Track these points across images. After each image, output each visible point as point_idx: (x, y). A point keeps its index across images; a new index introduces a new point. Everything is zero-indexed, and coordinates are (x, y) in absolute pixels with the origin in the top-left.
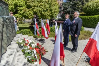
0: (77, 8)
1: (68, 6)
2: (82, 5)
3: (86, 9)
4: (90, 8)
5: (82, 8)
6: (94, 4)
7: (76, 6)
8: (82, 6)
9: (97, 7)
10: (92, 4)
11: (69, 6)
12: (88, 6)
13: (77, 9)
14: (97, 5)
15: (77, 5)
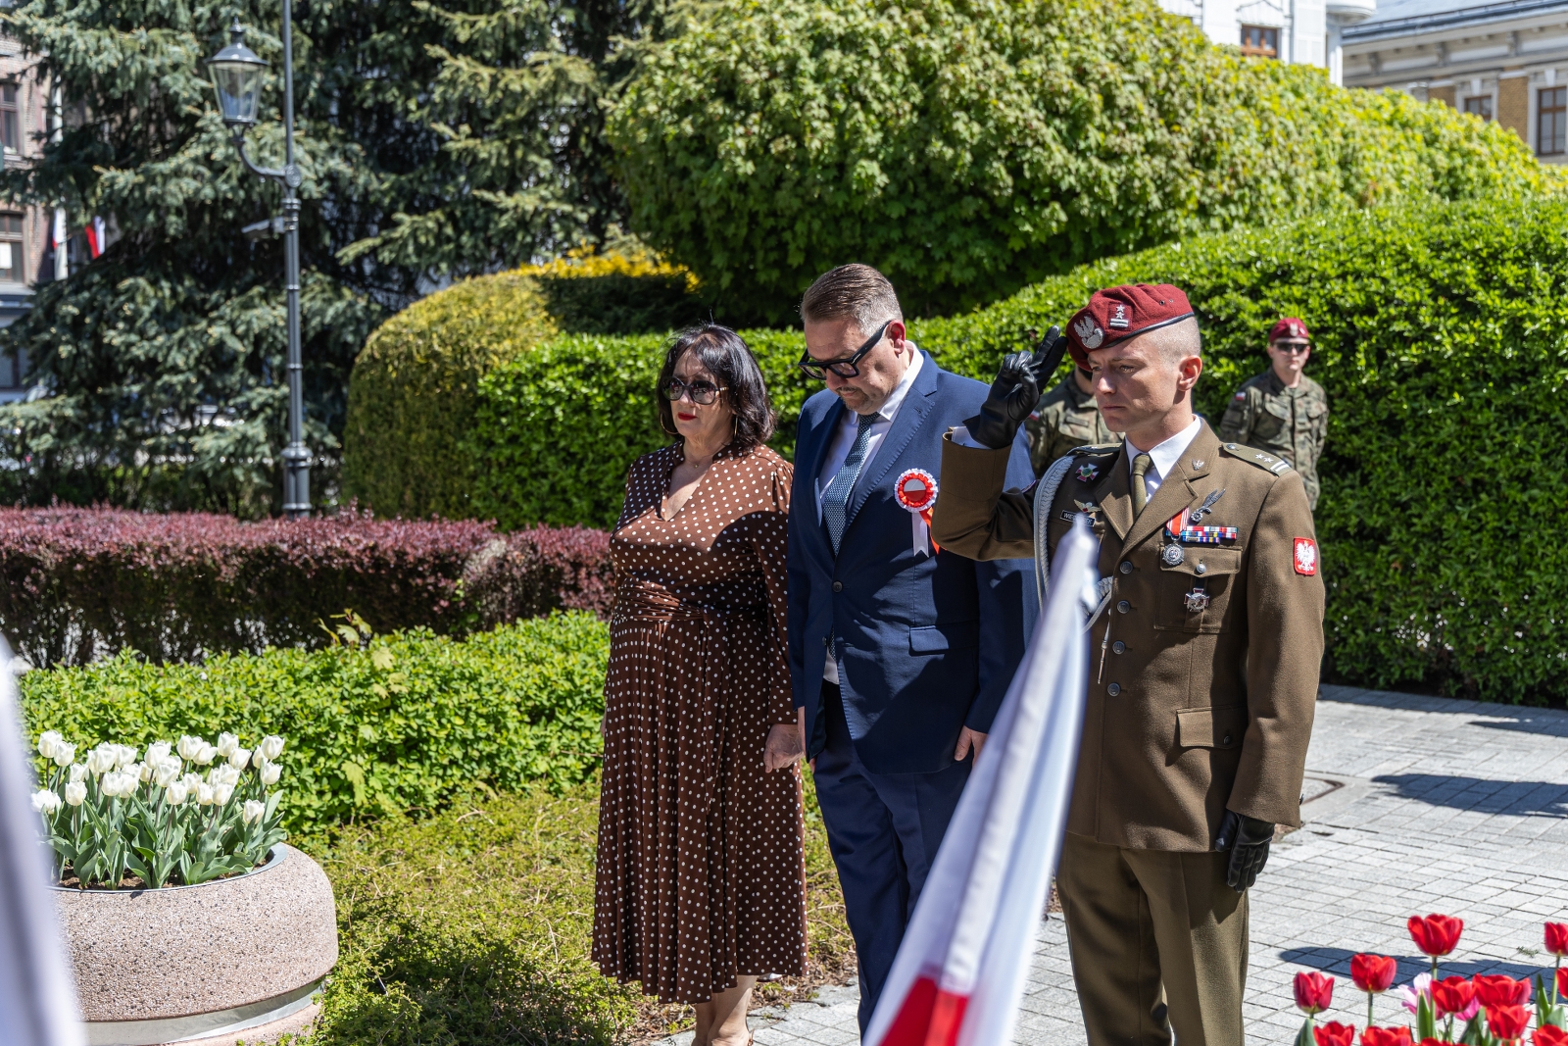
0: (471, 114)
1: (185, 49)
2: (588, 42)
3: (704, 146)
4: (791, 126)
5: (590, 116)
6: (849, 42)
7: (427, 69)
8: (581, 72)
9: (935, 119)
10: (820, 42)
11: (238, 56)
12: (726, 86)
13: (458, 140)
14: (923, 73)
15: (436, 32)
